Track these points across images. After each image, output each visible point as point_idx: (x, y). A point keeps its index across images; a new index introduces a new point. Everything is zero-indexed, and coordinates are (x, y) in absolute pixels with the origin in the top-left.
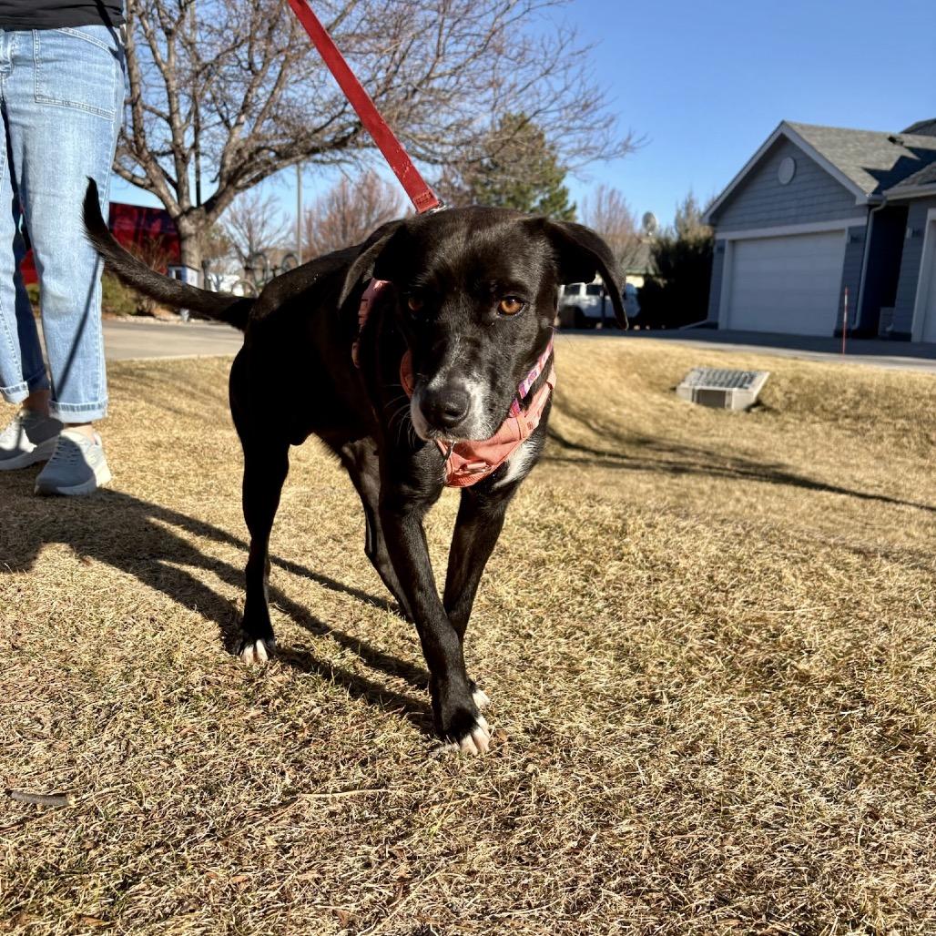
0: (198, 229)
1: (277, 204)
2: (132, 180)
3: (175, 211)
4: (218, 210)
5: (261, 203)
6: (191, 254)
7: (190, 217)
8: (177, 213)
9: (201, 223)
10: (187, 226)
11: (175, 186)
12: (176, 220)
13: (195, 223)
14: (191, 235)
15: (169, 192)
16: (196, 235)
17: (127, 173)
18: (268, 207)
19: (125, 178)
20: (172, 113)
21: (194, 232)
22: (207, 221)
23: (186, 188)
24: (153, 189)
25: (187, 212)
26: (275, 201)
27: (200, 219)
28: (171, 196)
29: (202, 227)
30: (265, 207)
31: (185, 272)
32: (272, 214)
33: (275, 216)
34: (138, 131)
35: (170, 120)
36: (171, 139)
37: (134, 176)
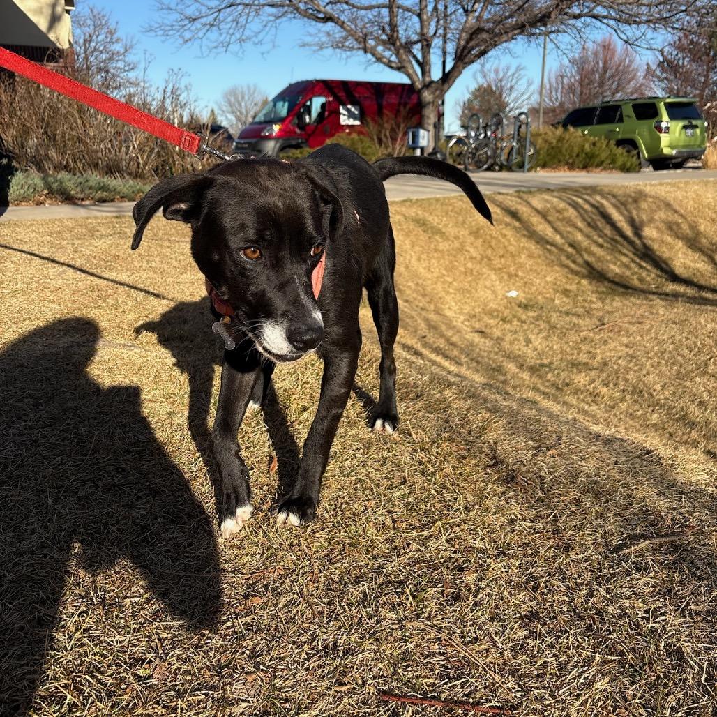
0: (435, 98)
1: (522, 72)
2: (389, 64)
3: (419, 85)
4: (451, 82)
5: (510, 73)
6: (428, 118)
7: (430, 88)
8: (420, 87)
9: (438, 93)
10: (427, 96)
11: (421, 65)
12: (419, 92)
13: (433, 93)
14: (429, 103)
15: (414, 71)
16: (433, 102)
17: (385, 60)
18: (516, 75)
19: (384, 63)
20: (421, 10)
21: (431, 100)
22: (442, 91)
23: (428, 67)
24: (403, 70)
25: (428, 85)
26: (522, 69)
27: (436, 90)
28: (416, 74)
29: (438, 96)
30: (513, 75)
31: (418, 132)
32: (517, 81)
33: (520, 83)
34: (393, 27)
35: (419, 15)
36: (419, 31)
37: (390, 61)
